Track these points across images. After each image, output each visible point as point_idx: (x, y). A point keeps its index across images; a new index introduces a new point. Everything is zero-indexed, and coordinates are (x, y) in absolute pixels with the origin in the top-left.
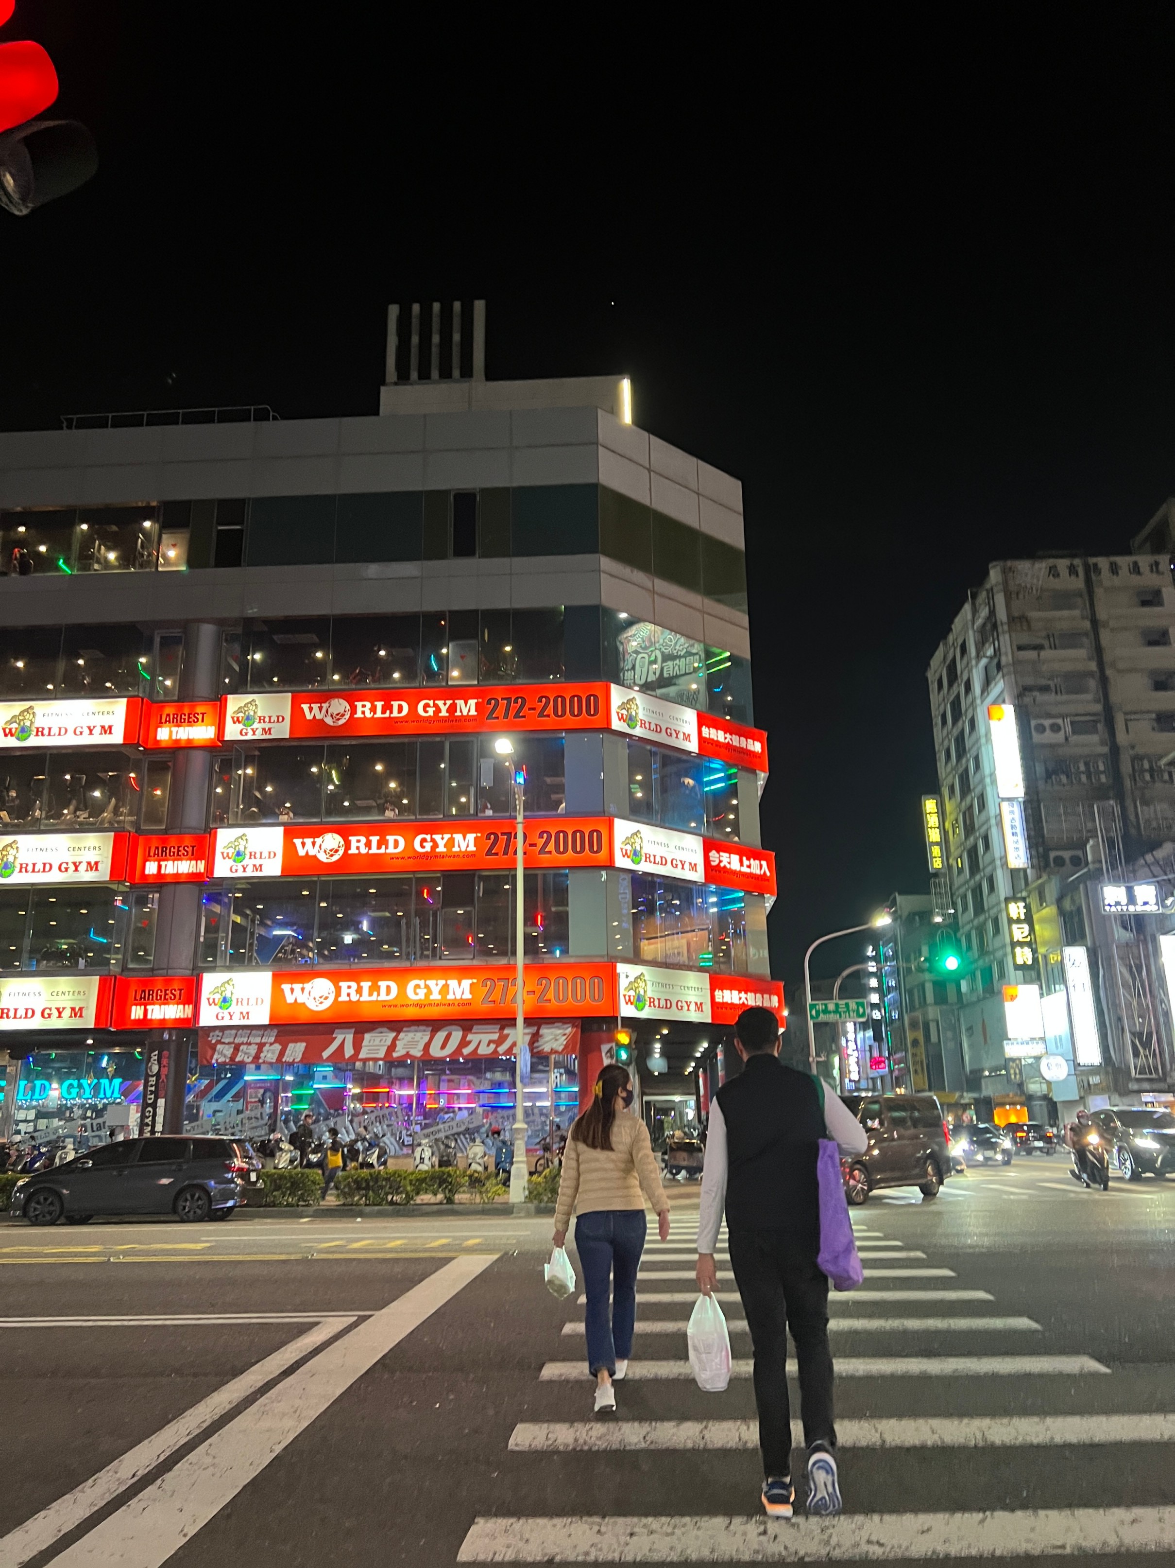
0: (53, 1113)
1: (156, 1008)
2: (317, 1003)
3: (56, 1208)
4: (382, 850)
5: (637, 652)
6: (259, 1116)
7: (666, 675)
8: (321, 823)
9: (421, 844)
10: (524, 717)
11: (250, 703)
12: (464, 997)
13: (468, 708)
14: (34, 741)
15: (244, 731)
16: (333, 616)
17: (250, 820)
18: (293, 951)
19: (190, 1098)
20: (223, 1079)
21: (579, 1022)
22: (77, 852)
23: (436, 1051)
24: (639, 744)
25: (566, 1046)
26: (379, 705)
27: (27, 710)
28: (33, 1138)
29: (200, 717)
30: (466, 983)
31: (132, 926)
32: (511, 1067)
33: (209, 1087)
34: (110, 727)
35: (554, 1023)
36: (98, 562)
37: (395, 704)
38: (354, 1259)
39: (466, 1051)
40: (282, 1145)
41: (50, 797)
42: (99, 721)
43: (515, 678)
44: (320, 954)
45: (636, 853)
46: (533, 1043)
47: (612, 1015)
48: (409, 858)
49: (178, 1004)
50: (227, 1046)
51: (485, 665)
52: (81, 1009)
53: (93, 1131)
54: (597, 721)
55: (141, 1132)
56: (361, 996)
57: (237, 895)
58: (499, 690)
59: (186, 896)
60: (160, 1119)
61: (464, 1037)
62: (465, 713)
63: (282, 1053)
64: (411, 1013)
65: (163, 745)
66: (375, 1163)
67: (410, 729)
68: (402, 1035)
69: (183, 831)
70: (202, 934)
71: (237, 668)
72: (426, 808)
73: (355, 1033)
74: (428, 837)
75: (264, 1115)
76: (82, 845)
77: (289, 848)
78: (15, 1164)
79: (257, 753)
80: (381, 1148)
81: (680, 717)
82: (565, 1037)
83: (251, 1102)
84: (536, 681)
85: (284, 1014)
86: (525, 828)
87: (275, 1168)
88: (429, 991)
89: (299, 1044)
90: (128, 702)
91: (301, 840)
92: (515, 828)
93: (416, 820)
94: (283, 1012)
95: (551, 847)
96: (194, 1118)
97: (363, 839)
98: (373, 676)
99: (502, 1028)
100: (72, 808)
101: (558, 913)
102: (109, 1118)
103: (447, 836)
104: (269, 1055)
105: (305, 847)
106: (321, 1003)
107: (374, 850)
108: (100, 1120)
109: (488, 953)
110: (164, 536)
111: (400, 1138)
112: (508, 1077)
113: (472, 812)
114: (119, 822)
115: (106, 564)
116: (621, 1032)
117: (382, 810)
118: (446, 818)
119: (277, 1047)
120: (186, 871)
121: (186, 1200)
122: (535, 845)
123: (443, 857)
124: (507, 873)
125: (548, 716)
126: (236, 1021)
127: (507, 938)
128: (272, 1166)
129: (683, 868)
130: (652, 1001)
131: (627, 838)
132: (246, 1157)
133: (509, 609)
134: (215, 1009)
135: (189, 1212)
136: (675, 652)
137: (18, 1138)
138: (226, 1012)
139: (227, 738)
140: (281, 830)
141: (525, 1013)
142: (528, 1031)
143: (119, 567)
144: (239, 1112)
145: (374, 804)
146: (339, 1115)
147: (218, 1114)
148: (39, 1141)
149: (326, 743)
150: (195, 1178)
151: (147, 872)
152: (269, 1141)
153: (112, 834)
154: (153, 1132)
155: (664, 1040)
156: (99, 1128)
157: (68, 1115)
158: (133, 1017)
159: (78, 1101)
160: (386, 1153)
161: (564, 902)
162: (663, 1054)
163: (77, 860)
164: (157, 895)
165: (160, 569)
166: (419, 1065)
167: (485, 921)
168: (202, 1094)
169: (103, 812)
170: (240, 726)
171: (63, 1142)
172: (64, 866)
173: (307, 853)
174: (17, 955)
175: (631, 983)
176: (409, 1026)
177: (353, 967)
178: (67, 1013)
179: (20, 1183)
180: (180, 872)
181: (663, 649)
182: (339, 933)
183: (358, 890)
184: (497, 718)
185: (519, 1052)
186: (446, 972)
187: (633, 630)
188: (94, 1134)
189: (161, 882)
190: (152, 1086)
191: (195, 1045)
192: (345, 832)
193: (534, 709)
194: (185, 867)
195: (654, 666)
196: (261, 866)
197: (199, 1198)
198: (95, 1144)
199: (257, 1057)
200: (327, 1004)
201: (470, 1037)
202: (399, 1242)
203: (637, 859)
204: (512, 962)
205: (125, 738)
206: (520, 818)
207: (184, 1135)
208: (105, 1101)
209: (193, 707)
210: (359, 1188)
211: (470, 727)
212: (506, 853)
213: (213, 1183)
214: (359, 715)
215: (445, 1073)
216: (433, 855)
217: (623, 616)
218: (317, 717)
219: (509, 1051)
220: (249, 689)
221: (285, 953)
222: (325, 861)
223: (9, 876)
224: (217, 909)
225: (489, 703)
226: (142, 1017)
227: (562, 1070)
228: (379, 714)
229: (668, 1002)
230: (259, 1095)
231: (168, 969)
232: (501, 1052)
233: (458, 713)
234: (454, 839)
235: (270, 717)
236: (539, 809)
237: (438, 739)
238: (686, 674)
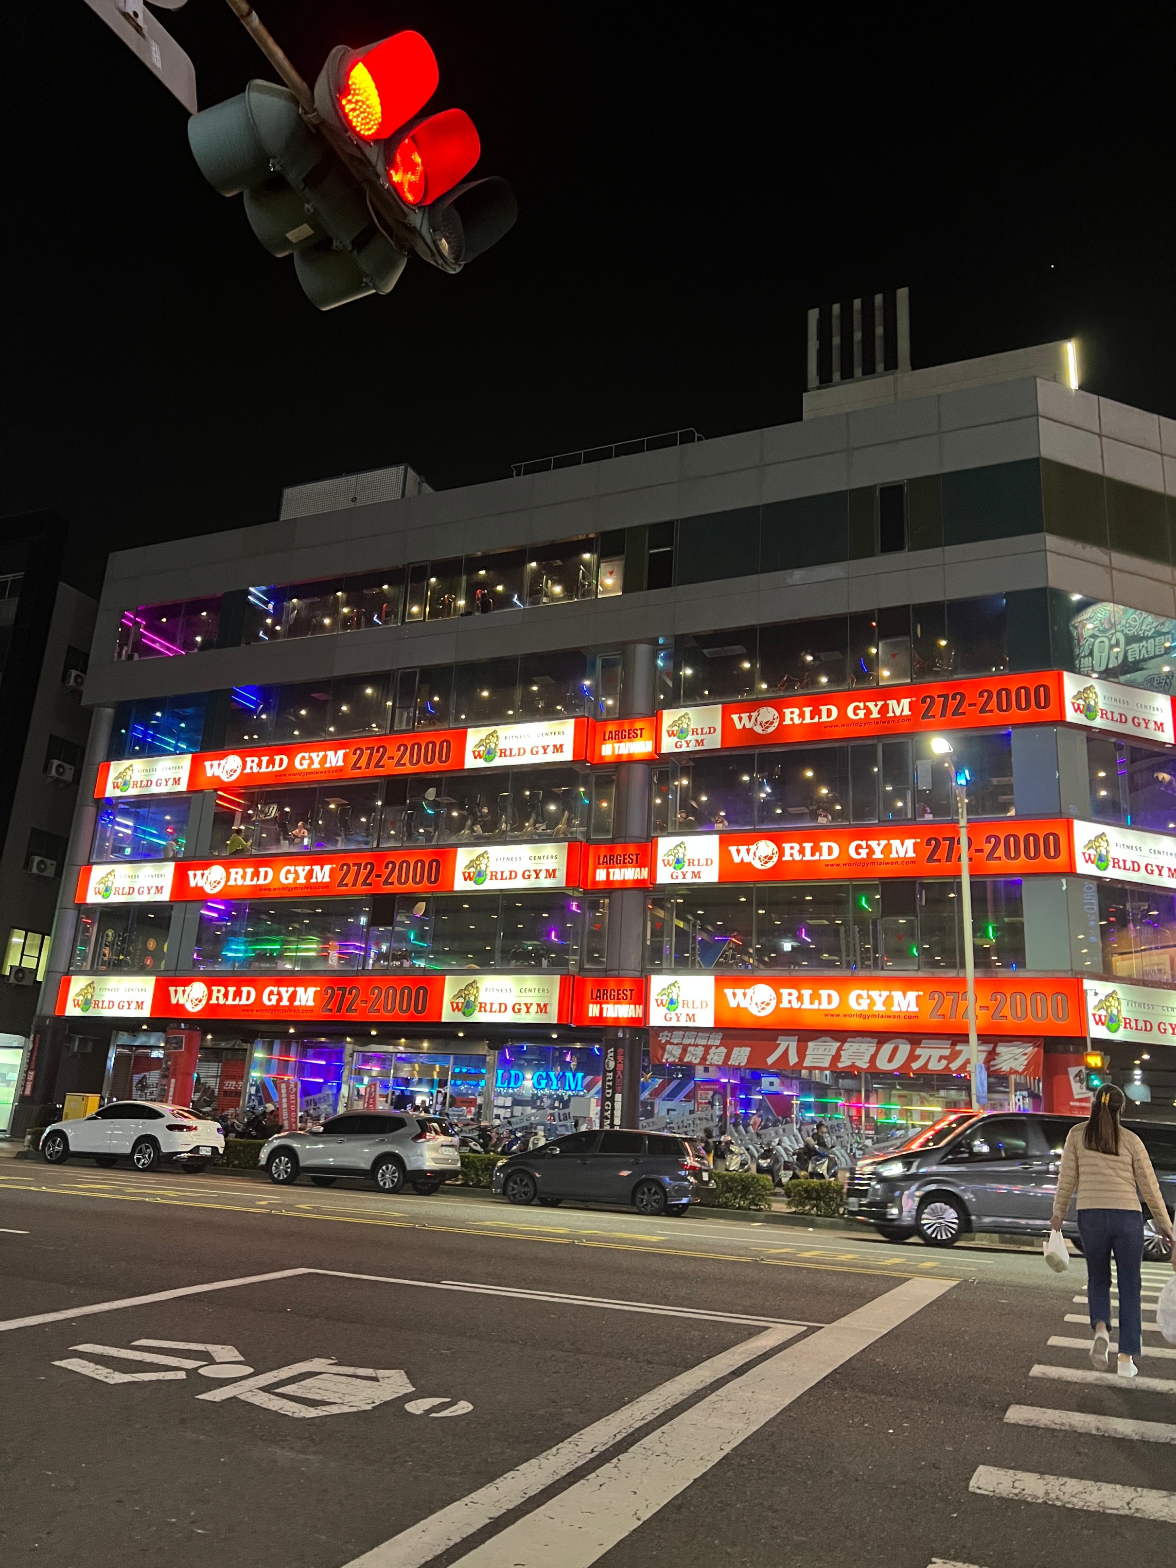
0: (526, 1101)
1: (610, 1006)
2: (759, 1009)
3: (531, 1189)
4: (817, 857)
5: (1094, 636)
6: (709, 1117)
7: (1130, 659)
8: (754, 830)
9: (856, 850)
10: (964, 713)
11: (684, 716)
12: (910, 1009)
13: (901, 708)
14: (498, 762)
15: (679, 743)
16: (760, 625)
17: (687, 828)
18: (733, 957)
19: (645, 1095)
20: (675, 1079)
21: (1042, 1040)
22: (537, 861)
23: (883, 1064)
24: (1101, 736)
25: (1028, 1066)
26: (807, 710)
27: (491, 734)
28: (509, 1123)
29: (639, 732)
30: (912, 995)
31: (587, 930)
32: (965, 1085)
33: (662, 1087)
34: (561, 746)
35: (1012, 1041)
36: (546, 596)
37: (824, 709)
38: (805, 1268)
39: (915, 1066)
40: (733, 1148)
41: (513, 810)
42: (552, 741)
43: (952, 673)
44: (761, 961)
45: (1101, 858)
46: (990, 1061)
47: (1080, 1035)
48: (845, 865)
49: (630, 1004)
50: (676, 1047)
51: (918, 662)
52: (545, 1005)
53: (560, 1121)
54: (1050, 713)
55: (602, 1125)
56: (802, 1004)
57: (679, 901)
58: (935, 686)
59: (633, 901)
60: (618, 1113)
61: (912, 1051)
62: (898, 713)
63: (728, 1056)
64: (854, 1023)
65: (607, 760)
66: (825, 1173)
67: (839, 732)
68: (846, 1045)
69: (628, 840)
70: (649, 937)
71: (671, 685)
72: (859, 815)
73: (799, 1041)
74: (864, 843)
75: (714, 1117)
76: (541, 855)
77: (724, 855)
78: (496, 1146)
79: (692, 764)
80: (830, 1159)
81: (1148, 704)
82: (1026, 1057)
83: (701, 1103)
84: (975, 675)
85: (728, 1019)
86: (969, 832)
87: (727, 1170)
88: (872, 1003)
89: (744, 1048)
90: (576, 723)
91: (736, 848)
92: (958, 832)
93: (850, 826)
94: (727, 1017)
95: (1001, 851)
96: (650, 1114)
97: (797, 847)
98: (801, 681)
99: (954, 1044)
100: (532, 820)
101: (1011, 924)
102: (574, 1110)
103: (883, 843)
104: (716, 1058)
105: (740, 854)
106: (763, 1009)
107: (808, 857)
108: (566, 1111)
109: (936, 965)
110: (602, 565)
111: (851, 1150)
112: (963, 1096)
113: (909, 816)
114: (572, 833)
115: (553, 598)
116: (1091, 1055)
117: (814, 816)
118: (882, 824)
119: (723, 1050)
120: (632, 878)
121: (643, 1194)
122: (982, 851)
123: (881, 864)
124: (952, 880)
125: (992, 711)
126: (683, 1023)
127: (955, 950)
128: (724, 1168)
129: (1160, 874)
130: (1127, 1023)
131: (1090, 841)
132: (698, 1157)
133: (943, 601)
134: (663, 1010)
135: (646, 1205)
136: (1141, 633)
137: (497, 1122)
138: (673, 1013)
139: (663, 751)
140: (715, 838)
141: (978, 1029)
142: (982, 1048)
143: (564, 598)
144: (692, 1112)
145: (807, 811)
146: (787, 1122)
147: (671, 1113)
148: (515, 1127)
149: (757, 751)
150: (652, 1172)
151: (597, 879)
152: (720, 1142)
153: (567, 844)
154: (612, 1125)
155: (1144, 1066)
156: (566, 1119)
157: (538, 1104)
158: (590, 1015)
159: (547, 1091)
160: (836, 1164)
161: (1017, 911)
162: (1144, 1081)
163: (538, 868)
164: (607, 901)
165: (599, 596)
166: (866, 1078)
167: (928, 932)
168: (656, 1093)
169: (557, 824)
170: (675, 739)
171: (536, 1128)
172: (527, 873)
173: (742, 860)
174: (491, 955)
175: (1101, 1001)
176: (854, 1037)
177: (794, 974)
178: (534, 1009)
179: (500, 1164)
180: (626, 878)
181: (1126, 631)
182: (775, 940)
183: (795, 897)
184: (934, 716)
185: (973, 1070)
186: (889, 982)
187: (1089, 612)
188: (561, 1123)
189: (611, 889)
190: (609, 1081)
191: (647, 1044)
192: (778, 840)
193: (975, 705)
194: (630, 874)
195: (1116, 650)
196: (699, 872)
197: (656, 1193)
198: (562, 1133)
199: (704, 1059)
200: (769, 1010)
201: (918, 1052)
202: (850, 1256)
203: (1103, 865)
204: (961, 975)
205: (574, 756)
206: (963, 822)
207: (641, 1131)
208: (570, 1093)
209: (632, 724)
210: (809, 1198)
211: (903, 728)
212: (949, 859)
213: (667, 1179)
214: (787, 721)
215: (895, 1088)
216: (870, 861)
217: (1076, 597)
218: (747, 727)
219: (963, 1067)
220: (682, 704)
221: (725, 958)
222: (760, 867)
223: (482, 883)
224: (661, 914)
225: (924, 701)
226: (598, 1015)
227: (1025, 1093)
228: (808, 720)
229: (1148, 1024)
230: (709, 1097)
231: (619, 970)
232: (953, 1069)
233: (891, 714)
234: (891, 845)
235: (702, 729)
236: (985, 811)
237: (869, 742)
238: (1155, 656)
